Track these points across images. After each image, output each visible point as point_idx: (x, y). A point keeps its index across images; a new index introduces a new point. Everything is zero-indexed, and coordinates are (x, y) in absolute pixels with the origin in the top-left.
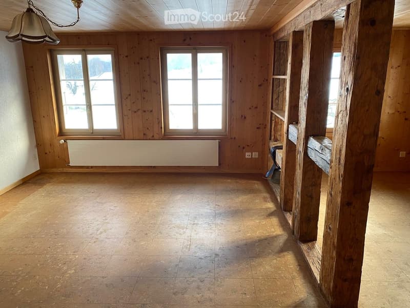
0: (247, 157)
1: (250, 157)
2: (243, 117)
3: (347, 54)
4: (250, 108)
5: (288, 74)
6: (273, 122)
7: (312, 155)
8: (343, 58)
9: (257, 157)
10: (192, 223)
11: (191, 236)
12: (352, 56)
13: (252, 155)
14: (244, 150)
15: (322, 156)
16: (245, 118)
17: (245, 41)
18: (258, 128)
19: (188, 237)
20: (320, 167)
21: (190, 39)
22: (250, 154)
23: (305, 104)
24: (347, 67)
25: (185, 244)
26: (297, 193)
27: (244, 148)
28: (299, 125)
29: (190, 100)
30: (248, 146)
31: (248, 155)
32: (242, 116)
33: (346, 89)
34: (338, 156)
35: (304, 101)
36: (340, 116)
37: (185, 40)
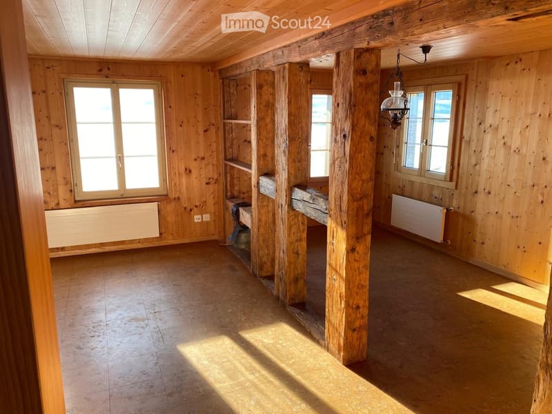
0: (196, 221)
1: (200, 220)
2: (188, 171)
3: (340, 100)
4: (196, 160)
5: (252, 119)
6: (228, 175)
7: (299, 207)
8: (336, 105)
9: (209, 219)
10: (153, 312)
11: (158, 327)
12: (347, 103)
13: (202, 218)
14: (192, 213)
15: (313, 206)
16: (190, 171)
17: (182, 76)
18: (207, 184)
19: (154, 328)
20: (313, 218)
21: (109, 69)
22: (200, 216)
23: (284, 151)
24: (341, 114)
25: (155, 338)
26: (281, 252)
27: (191, 210)
28: (277, 176)
29: (112, 151)
30: (196, 207)
31: (197, 218)
32: (186, 169)
33: (342, 135)
34: (338, 203)
35: (282, 149)
36: (336, 162)
37: (100, 70)
